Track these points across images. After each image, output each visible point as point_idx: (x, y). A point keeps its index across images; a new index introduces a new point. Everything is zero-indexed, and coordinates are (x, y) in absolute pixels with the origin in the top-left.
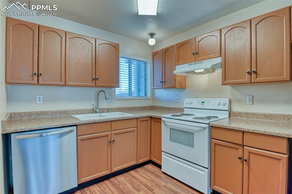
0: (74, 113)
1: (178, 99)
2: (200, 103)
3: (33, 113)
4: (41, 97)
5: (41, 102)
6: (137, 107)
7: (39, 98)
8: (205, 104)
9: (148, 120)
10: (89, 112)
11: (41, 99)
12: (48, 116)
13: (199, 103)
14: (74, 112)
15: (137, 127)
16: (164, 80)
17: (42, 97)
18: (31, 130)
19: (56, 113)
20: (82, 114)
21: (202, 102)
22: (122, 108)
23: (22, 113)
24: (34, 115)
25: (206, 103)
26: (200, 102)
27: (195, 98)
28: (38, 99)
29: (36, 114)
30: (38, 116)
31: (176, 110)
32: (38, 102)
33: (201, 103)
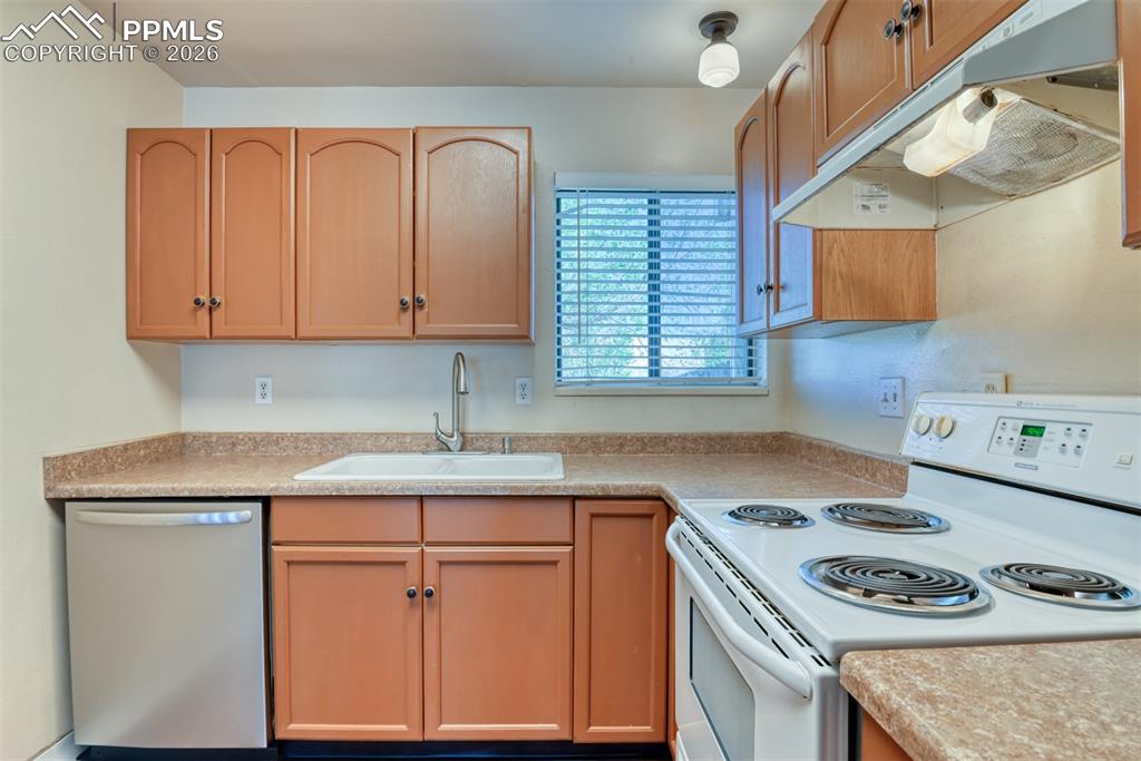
0: (369, 446)
1: (890, 397)
2: (1006, 436)
3: (241, 437)
4: (269, 381)
5: (269, 400)
6: (670, 437)
7: (264, 386)
8: (1047, 447)
9: (650, 516)
10: (428, 445)
11: (269, 390)
12: (284, 451)
13: (999, 432)
14: (369, 442)
15: (573, 545)
16: (772, 282)
17: (273, 382)
18: (116, 495)
19: (307, 441)
20: (399, 452)
21: (1025, 430)
22: (583, 438)
23: (210, 435)
24: (242, 443)
25: (1054, 433)
26: (1010, 423)
27: (990, 388)
28: (259, 390)
29: (250, 439)
30: (254, 450)
31: (874, 475)
32: (259, 400)
33: (1017, 436)
